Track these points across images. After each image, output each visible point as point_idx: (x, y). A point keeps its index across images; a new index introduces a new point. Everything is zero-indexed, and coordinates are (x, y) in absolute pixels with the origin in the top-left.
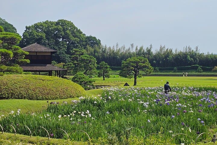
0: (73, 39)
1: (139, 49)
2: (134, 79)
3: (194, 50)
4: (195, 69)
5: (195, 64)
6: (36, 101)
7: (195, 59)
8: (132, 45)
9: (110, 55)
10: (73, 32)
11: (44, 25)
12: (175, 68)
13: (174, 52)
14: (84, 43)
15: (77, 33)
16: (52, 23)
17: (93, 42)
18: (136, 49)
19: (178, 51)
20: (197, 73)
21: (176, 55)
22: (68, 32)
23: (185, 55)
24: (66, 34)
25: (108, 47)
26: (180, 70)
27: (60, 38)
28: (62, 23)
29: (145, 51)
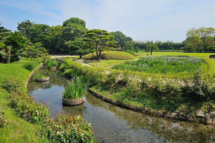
0: (122, 38)
1: (148, 41)
2: (151, 53)
3: (171, 41)
4: (171, 49)
5: (171, 47)
6: (119, 60)
7: (171, 45)
8: (145, 40)
9: (136, 44)
10: (122, 36)
11: (111, 33)
12: (163, 48)
13: (162, 42)
14: (126, 40)
15: (123, 36)
16: (114, 33)
17: (129, 39)
18: (147, 41)
19: (164, 42)
20: (172, 50)
21: (163, 43)
22: (120, 35)
23: (167, 43)
24: (119, 36)
25: (135, 41)
26: (165, 49)
27: (117, 38)
28: (118, 32)
29: (150, 42)
